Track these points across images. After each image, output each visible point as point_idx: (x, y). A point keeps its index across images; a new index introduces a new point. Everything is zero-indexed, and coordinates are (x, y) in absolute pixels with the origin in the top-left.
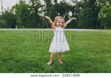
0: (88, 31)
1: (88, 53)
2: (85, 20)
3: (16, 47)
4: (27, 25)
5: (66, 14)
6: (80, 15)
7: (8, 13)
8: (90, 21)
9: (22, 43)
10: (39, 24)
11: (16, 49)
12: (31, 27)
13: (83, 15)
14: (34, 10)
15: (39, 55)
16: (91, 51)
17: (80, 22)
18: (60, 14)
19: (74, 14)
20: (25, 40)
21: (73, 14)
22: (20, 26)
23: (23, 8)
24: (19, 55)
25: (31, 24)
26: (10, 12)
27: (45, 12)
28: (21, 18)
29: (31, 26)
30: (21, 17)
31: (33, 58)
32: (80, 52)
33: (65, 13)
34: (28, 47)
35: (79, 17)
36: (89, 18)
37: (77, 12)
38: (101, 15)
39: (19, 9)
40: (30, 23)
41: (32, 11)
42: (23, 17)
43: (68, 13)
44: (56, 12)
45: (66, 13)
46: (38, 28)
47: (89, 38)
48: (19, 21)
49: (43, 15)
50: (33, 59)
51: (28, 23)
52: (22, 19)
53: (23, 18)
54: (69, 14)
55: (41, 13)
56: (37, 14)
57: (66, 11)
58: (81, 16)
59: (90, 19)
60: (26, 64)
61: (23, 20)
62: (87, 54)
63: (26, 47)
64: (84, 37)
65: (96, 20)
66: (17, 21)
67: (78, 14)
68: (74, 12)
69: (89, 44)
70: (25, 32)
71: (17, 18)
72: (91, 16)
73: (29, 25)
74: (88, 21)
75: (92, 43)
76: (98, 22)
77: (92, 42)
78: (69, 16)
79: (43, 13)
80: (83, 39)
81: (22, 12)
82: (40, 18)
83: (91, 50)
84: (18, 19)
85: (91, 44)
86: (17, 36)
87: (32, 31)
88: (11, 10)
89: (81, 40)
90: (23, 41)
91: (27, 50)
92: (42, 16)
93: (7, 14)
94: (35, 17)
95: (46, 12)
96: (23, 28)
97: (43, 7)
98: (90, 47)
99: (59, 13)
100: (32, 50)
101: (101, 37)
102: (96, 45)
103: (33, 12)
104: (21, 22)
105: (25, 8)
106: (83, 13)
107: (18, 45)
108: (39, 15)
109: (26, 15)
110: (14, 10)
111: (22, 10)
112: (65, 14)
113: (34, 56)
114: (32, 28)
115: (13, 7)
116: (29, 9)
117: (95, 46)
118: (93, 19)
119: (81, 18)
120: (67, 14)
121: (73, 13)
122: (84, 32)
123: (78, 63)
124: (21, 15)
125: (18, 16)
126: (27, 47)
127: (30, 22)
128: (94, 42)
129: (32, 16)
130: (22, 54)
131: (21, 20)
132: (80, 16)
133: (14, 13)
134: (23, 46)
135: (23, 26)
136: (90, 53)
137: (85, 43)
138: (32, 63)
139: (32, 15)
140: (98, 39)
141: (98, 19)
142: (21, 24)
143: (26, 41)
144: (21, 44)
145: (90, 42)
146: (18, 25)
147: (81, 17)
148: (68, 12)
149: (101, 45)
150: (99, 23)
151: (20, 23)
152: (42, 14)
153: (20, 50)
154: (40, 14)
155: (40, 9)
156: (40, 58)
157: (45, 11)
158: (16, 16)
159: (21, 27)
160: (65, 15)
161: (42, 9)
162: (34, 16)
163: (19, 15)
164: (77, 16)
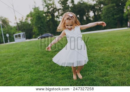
0: (114, 31)
2: (109, 19)
6: (102, 13)
7: (23, 22)
8: (115, 19)
13: (107, 13)
14: (50, 15)
19: (96, 14)
23: (37, 15)
26: (25, 21)
30: (36, 25)
33: (86, 13)
36: (113, 16)
37: (99, 11)
39: (33, 17)
41: (48, 17)
45: (87, 13)
48: (35, 30)
52: (38, 27)
54: (89, 14)
55: (58, 18)
56: (54, 19)
57: (87, 11)
59: (115, 16)
61: (40, 29)
66: (33, 30)
67: (100, 13)
68: (95, 11)
71: (33, 27)
72: (115, 13)
74: (113, 19)
78: (90, 17)
79: (61, 17)
81: (37, 19)
84: (34, 28)
88: (26, 19)
93: (22, 24)
94: (52, 23)
97: (60, 11)
99: (78, 15)
103: (49, 17)
104: (38, 31)
105: (40, 15)
106: (105, 10)
109: (42, 22)
110: (29, 19)
111: (36, 18)
112: (85, 15)
115: (28, 16)
116: (44, 15)
118: (118, 16)
120: (87, 15)
124: (36, 23)
129: (49, 23)
131: (37, 28)
133: (30, 22)
135: (40, 35)
139: (49, 21)
142: (37, 33)
146: (35, 34)
147: (103, 15)
151: (36, 32)
152: (59, 19)
154: (58, 19)
155: (56, 14)
157: (62, 15)
158: (32, 25)
161: (59, 13)
164: (99, 15)
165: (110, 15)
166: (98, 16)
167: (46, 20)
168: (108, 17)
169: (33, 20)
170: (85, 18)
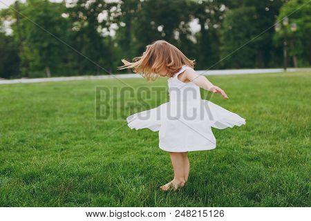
1: (252, 138)
3: (22, 136)
4: (61, 65)
5: (181, 27)
6: (222, 28)
8: (251, 46)
9: (45, 121)
10: (101, 61)
11: (23, 141)
12: (76, 72)
13: (233, 28)
14: (85, 18)
15: (106, 156)
16: (260, 132)
17: (223, 51)
18: (164, 29)
19: (207, 27)
20: (57, 111)
21: (203, 27)
22: (34, 71)
23: (41, 13)
24: (35, 158)
25: (75, 63)
27: (119, 25)
28: (38, 44)
29: (76, 68)
30: (35, 41)
31: (89, 164)
32: (230, 138)
33: (179, 23)
34: (68, 132)
35: (221, 36)
36: (248, 36)
37: (214, 21)
38: (283, 27)
40: (72, 60)
41: (76, 23)
42: (42, 42)
43: (187, 25)
44: (153, 23)
45: (183, 23)
46: (101, 74)
47: (252, 96)
48: (28, 53)
49: (112, 34)
50: (88, 169)
51: (66, 61)
52: (42, 49)
53: (45, 45)
54: (189, 27)
55: (108, 27)
56: (95, 30)
57: (182, 17)
58: (226, 30)
59: (253, 39)
60: (66, 185)
61: (46, 52)
62: (251, 142)
63: (61, 133)
64: (239, 94)
65: (271, 41)
67: (216, 26)
68: (205, 20)
69: (254, 112)
70: (55, 89)
71: (19, 45)
72: (254, 29)
73: (70, 64)
75: (262, 108)
76: (277, 45)
77: (262, 105)
78: (190, 33)
79: (114, 26)
80: (235, 99)
81: (37, 27)
82: (106, 41)
83: (259, 128)
84: (26, 48)
85: (260, 113)
86: (22, 102)
87: (82, 85)
89: (230, 103)
90: (48, 114)
91: (66, 143)
92: (109, 37)
94: (88, 40)
95: (123, 24)
96: (46, 77)
97: (113, 9)
98: (256, 122)
99: (159, 25)
100: (85, 141)
101: (286, 89)
102: (273, 113)
103: (82, 24)
104: (39, 58)
105: (51, 15)
106: (231, 21)
107: (28, 129)
108: (102, 33)
110: (9, 22)
112: (178, 27)
113: (92, 157)
114: (81, 74)
117: (272, 116)
118: (260, 38)
119: (228, 38)
120: (184, 26)
121: (202, 22)
122: (238, 77)
123: (225, 170)
124: (33, 36)
125: (23, 39)
126: (66, 134)
127: (70, 56)
128: (267, 107)
129: (79, 39)
130: (45, 154)
131: (36, 51)
132: (222, 32)
133: (9, 31)
134: (48, 131)
135: (48, 70)
136: (259, 140)
137: (243, 109)
138: (86, 181)
140: (278, 97)
141: (275, 38)
142: (36, 63)
143: (61, 116)
144: (43, 123)
145: (255, 107)
146: (28, 66)
147: (225, 34)
148: (188, 20)
149: (288, 114)
150: (279, 51)
151: (33, 61)
152: (108, 30)
153: (39, 144)
154: (105, 30)
156: (110, 165)
157: (117, 20)
159: (37, 73)
160: (180, 31)
161: (109, 14)
162: (85, 36)
163: (28, 36)
164: (214, 31)
165: (241, 35)
166: (210, 34)
167: (69, 30)
168: (236, 39)
169: (23, 27)
170: (177, 35)
